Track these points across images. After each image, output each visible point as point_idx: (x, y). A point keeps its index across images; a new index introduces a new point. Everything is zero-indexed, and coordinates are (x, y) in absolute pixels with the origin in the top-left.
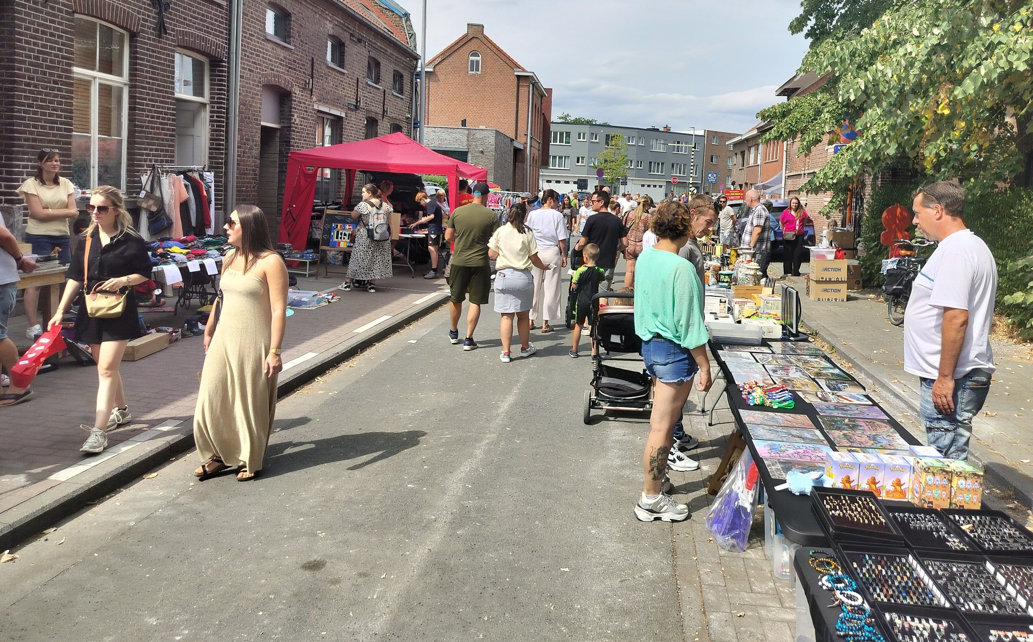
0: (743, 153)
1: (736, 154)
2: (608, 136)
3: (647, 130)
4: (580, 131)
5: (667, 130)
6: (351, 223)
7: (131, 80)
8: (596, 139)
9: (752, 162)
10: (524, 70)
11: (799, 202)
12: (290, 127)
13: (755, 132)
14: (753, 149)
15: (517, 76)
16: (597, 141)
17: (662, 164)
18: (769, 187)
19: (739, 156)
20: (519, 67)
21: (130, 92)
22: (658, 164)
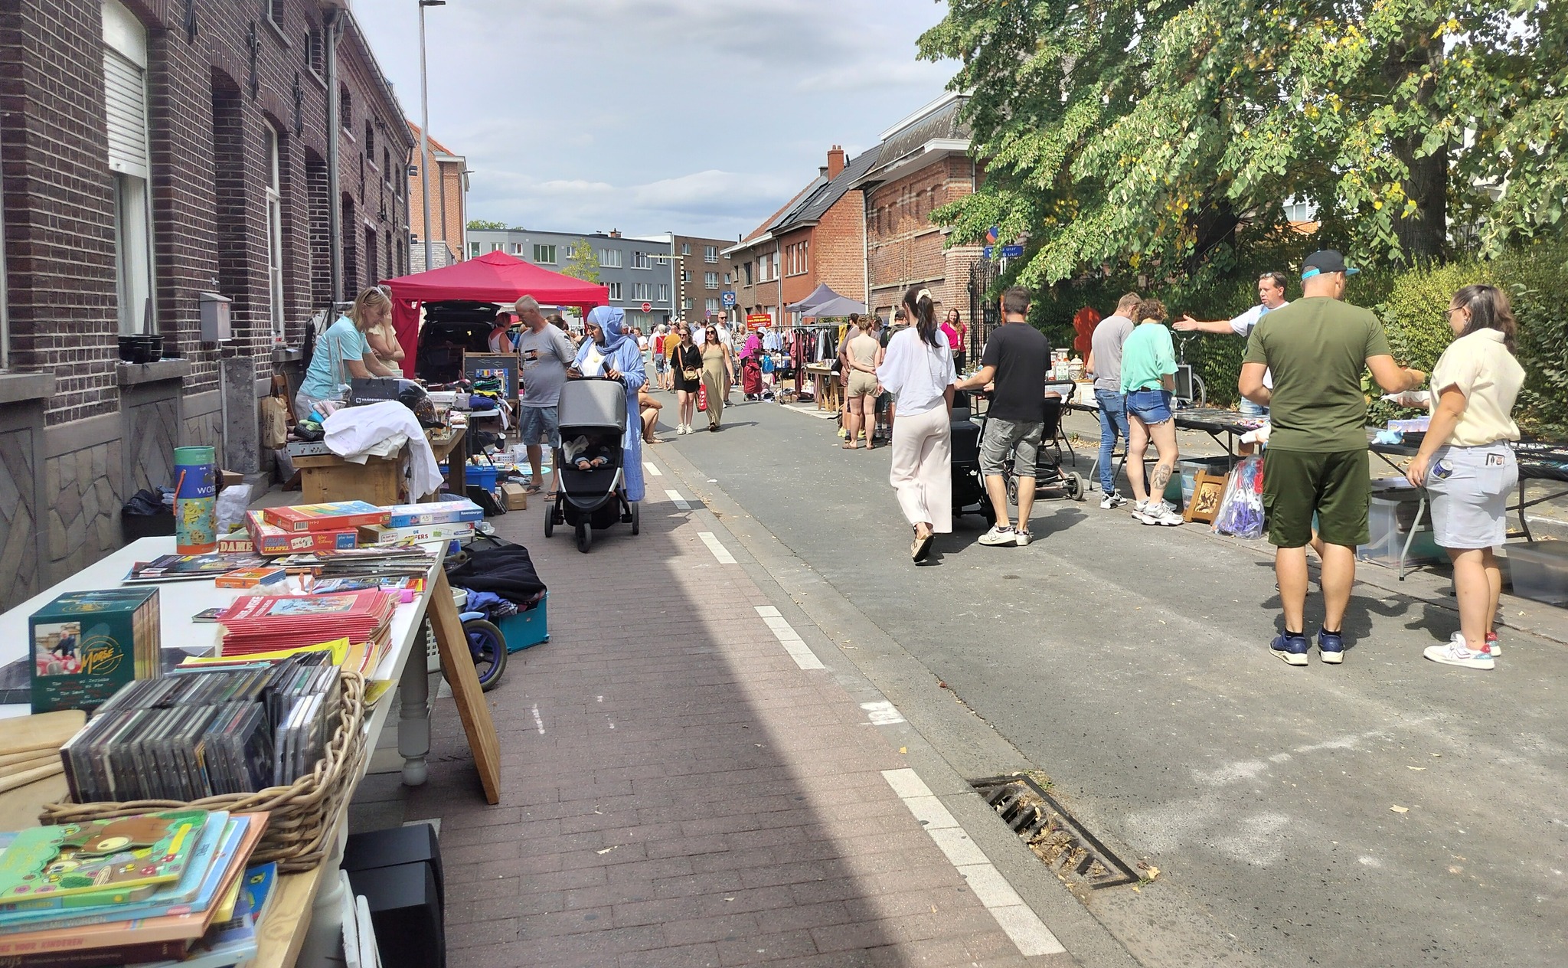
0: (748, 266)
1: (737, 267)
2: (536, 247)
3: (591, 236)
4: (494, 241)
5: (616, 236)
6: (501, 367)
7: (282, 193)
8: (519, 251)
9: (763, 277)
10: (449, 154)
11: (958, 315)
12: (354, 248)
13: (769, 236)
14: (764, 260)
15: (439, 162)
16: (521, 254)
17: (618, 285)
18: (809, 308)
19: (742, 271)
20: (441, 149)
21: (281, 208)
22: (613, 285)
